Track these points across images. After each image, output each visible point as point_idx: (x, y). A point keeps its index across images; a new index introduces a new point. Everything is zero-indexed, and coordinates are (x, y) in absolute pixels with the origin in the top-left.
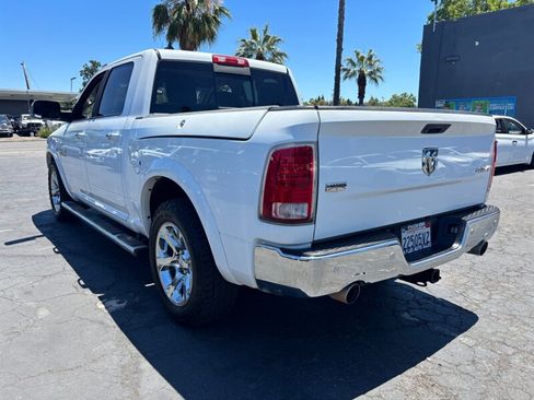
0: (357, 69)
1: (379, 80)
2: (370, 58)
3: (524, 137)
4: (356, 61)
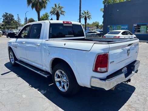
0: (84, 15)
1: (90, 18)
2: (88, 13)
3: (131, 35)
4: (84, 13)
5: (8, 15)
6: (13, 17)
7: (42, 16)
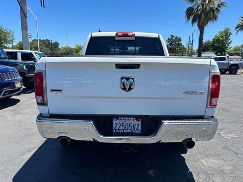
5: (174, 38)
6: (181, 41)
7: (218, 34)
